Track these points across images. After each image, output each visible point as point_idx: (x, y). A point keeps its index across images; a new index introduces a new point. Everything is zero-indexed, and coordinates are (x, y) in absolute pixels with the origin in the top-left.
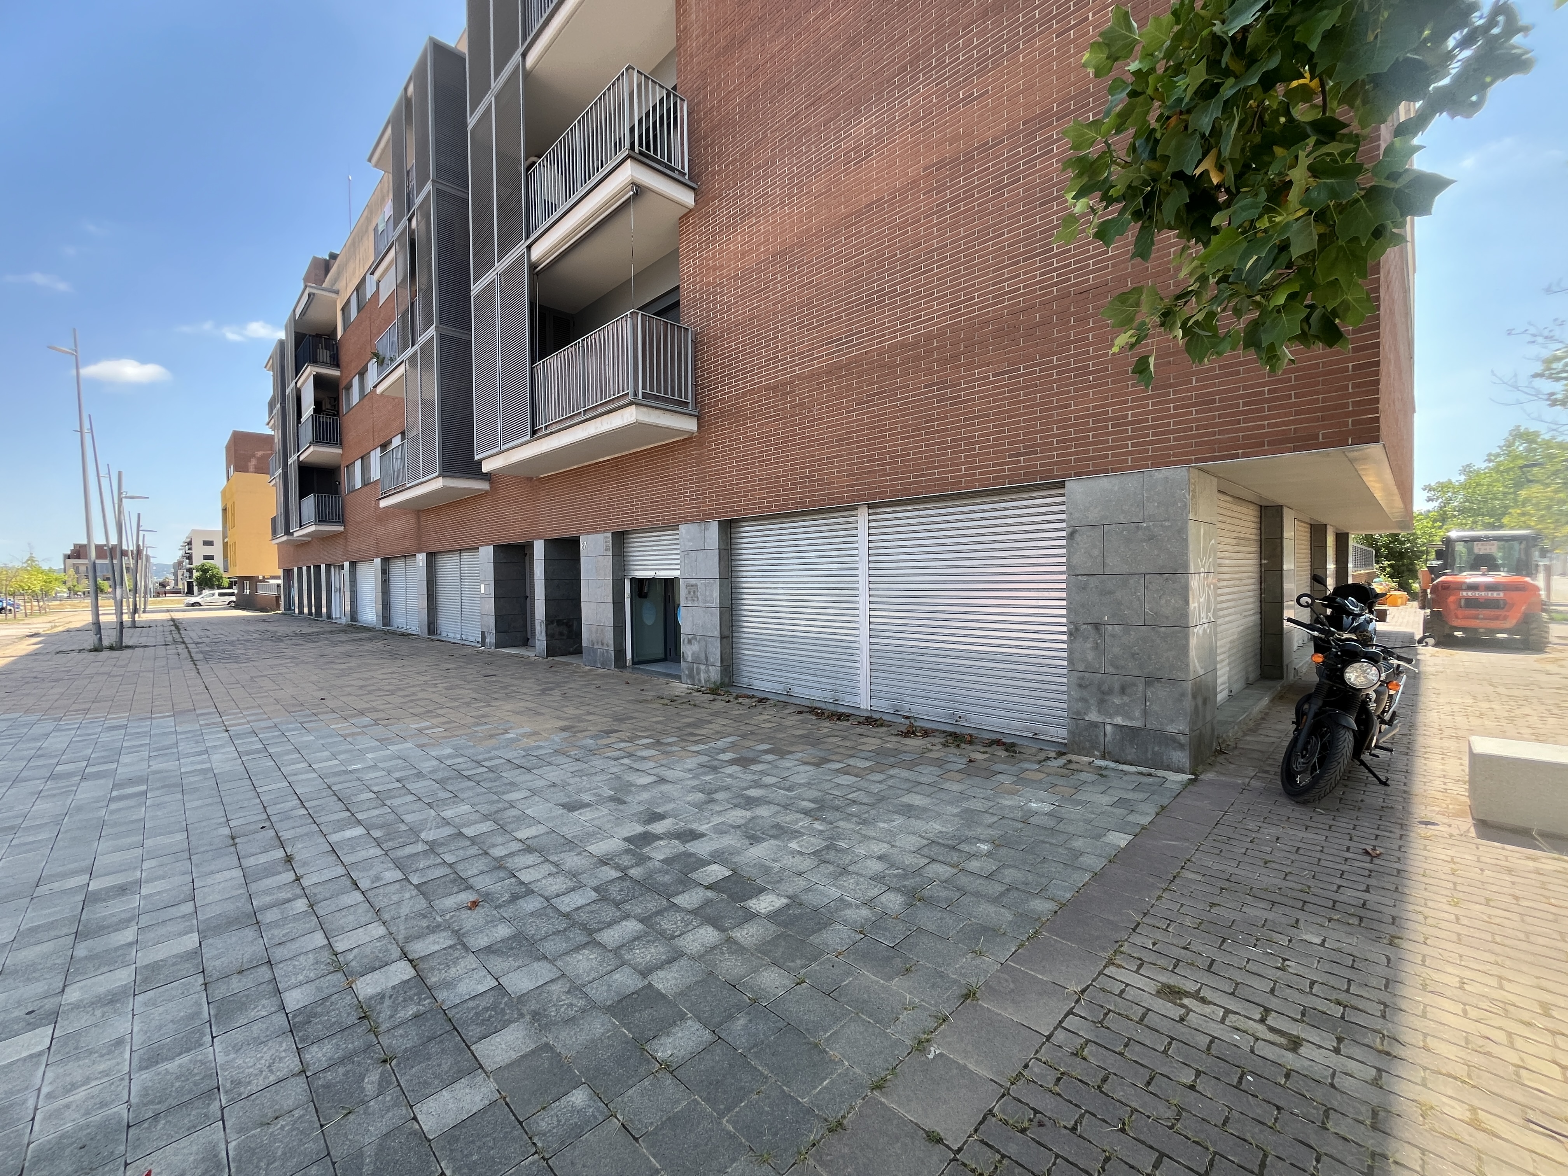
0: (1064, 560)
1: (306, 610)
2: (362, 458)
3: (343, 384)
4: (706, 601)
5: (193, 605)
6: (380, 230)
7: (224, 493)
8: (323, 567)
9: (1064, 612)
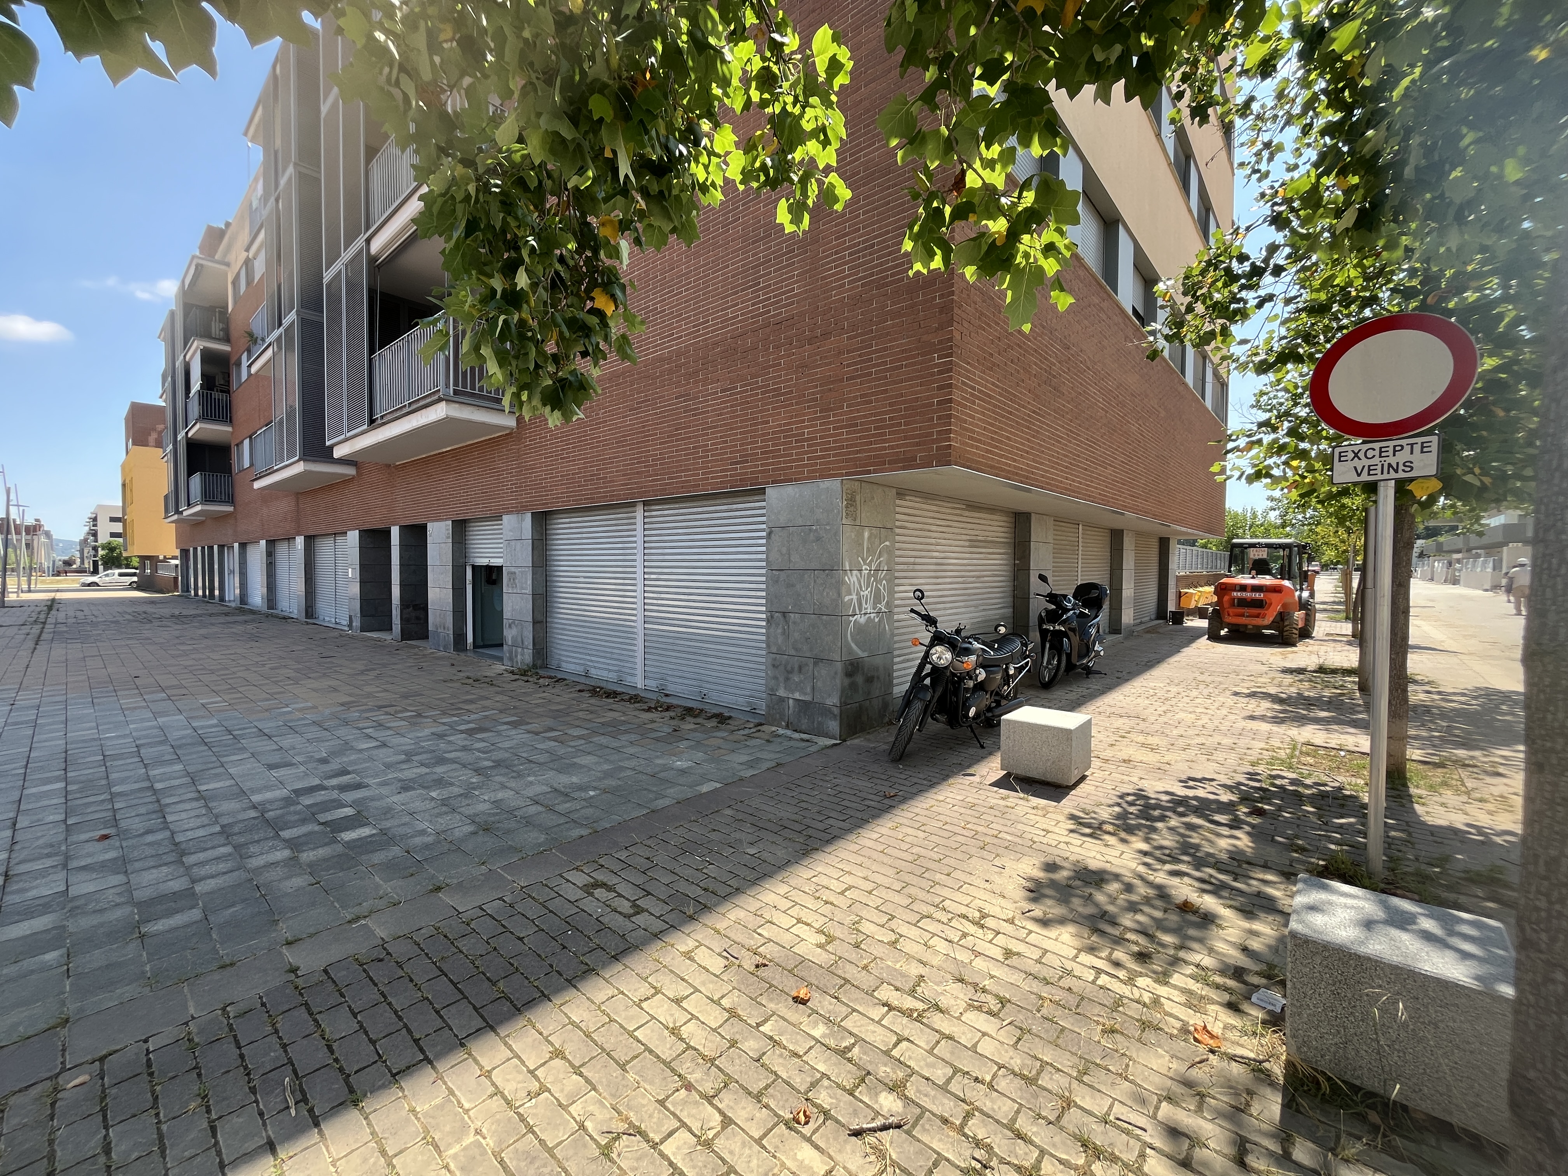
0: (764, 556)
1: (200, 593)
2: (250, 437)
3: (233, 360)
4: (522, 588)
5: (89, 585)
6: (254, 206)
7: (123, 467)
8: (216, 547)
9: (764, 601)
